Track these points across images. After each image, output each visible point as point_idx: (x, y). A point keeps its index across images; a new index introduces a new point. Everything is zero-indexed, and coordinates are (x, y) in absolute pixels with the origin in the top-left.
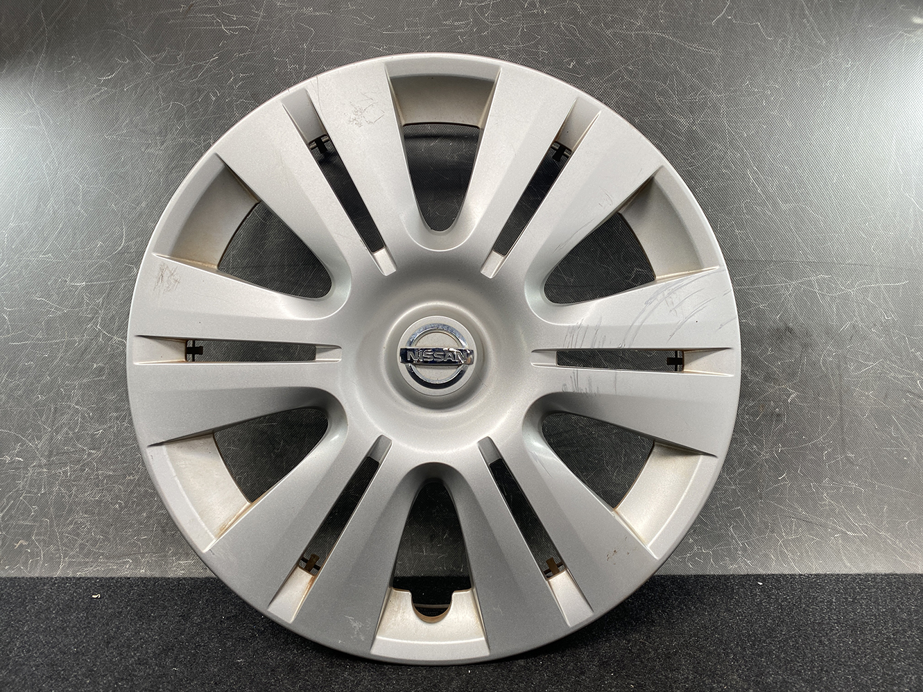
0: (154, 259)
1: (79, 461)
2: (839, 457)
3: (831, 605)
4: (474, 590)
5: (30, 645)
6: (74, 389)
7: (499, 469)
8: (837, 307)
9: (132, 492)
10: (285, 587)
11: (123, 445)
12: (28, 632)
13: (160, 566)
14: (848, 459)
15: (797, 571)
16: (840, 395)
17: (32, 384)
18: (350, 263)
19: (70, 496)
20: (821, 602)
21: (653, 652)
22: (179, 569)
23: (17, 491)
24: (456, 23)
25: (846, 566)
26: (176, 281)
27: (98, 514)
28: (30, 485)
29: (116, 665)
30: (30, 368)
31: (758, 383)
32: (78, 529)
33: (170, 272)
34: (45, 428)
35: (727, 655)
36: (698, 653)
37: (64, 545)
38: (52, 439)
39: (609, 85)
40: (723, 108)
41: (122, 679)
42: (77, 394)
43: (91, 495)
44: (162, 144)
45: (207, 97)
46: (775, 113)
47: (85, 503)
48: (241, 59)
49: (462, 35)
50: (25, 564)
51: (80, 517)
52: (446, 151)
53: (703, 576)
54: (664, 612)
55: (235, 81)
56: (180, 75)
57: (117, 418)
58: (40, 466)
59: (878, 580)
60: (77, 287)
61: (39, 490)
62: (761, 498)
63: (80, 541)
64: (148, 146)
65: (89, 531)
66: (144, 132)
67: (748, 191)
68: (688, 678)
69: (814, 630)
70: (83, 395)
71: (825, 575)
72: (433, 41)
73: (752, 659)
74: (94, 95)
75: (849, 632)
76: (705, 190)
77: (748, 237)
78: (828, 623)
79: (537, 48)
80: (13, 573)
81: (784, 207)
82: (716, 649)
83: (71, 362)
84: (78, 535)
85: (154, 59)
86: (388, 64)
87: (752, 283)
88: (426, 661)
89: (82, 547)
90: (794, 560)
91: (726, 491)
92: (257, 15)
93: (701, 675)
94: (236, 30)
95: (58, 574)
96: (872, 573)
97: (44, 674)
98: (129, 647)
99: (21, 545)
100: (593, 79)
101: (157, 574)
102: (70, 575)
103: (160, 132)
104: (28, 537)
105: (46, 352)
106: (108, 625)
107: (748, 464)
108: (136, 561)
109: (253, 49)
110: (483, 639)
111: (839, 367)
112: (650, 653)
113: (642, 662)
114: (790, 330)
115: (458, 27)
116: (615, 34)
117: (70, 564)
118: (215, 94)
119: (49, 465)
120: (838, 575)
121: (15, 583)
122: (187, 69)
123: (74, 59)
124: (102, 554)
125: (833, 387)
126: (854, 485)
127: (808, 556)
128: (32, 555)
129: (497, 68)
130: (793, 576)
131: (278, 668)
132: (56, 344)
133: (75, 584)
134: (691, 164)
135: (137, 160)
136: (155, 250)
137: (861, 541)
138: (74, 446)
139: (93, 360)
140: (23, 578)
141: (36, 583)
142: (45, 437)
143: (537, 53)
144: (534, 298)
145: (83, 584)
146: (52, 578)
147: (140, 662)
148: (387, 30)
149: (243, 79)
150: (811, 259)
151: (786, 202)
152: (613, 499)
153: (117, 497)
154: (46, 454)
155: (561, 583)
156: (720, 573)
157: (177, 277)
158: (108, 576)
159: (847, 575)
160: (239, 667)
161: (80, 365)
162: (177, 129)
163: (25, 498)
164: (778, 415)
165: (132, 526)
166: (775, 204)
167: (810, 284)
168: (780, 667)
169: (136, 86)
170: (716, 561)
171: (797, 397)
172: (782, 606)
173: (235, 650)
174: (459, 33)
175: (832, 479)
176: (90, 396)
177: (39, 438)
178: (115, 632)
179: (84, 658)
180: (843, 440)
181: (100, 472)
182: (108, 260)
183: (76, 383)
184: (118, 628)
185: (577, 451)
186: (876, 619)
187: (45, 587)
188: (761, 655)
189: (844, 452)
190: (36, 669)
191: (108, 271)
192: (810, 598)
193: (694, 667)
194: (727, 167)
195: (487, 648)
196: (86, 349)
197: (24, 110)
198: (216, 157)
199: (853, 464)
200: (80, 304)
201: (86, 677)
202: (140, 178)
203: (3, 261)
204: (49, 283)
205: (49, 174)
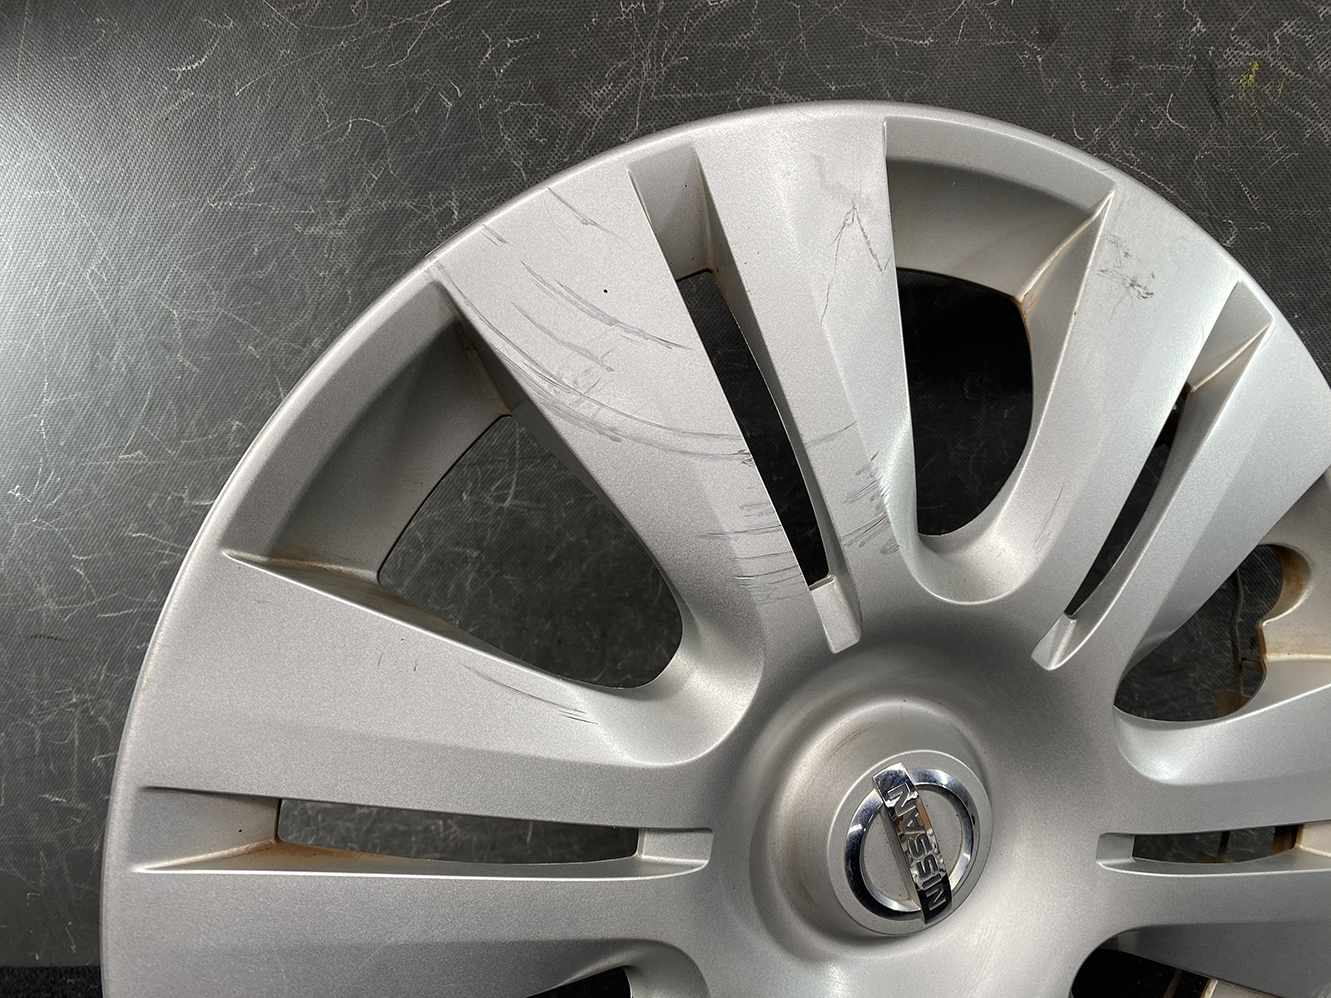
44: (341, 213)
45: (434, 103)
55: (498, 59)
56: (361, 52)
64: (309, 221)
66: (296, 189)
74: (168, 112)
103: (333, 189)
118: (452, 95)
122: (378, 37)
123: (101, 26)
135: (289, 252)
149: (514, 51)
162: (370, 181)
169: (262, 85)
202: (302, 290)
203: (47, 471)
204: (150, 505)
205: (102, 293)
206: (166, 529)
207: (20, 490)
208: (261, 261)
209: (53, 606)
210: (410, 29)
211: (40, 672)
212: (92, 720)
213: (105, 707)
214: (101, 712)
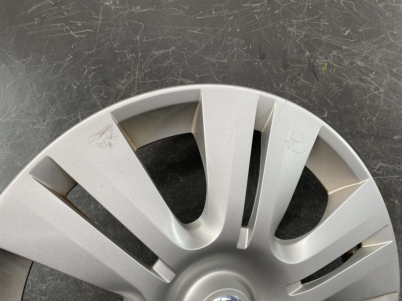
11: (60, 292)
24: (254, 5)
39: (376, 46)
44: (44, 121)
45: (70, 87)
48: (90, 55)
55: (89, 73)
56: (46, 73)
57: (53, 279)
64: (34, 124)
66: (29, 114)
72: (235, 21)
79: (319, 21)
85: (23, 63)
92: (98, 19)
94: (83, 34)
100: (363, 43)
103: (41, 114)
109: (98, 46)
115: (255, 8)
116: (386, 7)
118: (76, 84)
122: (50, 68)
135: (28, 133)
143: (318, 25)
148: (199, 16)
149: (94, 70)
162: (52, 111)
169: (15, 84)
174: (256, 13)
202: (34, 145)
208: (20, 137)
210: (61, 65)
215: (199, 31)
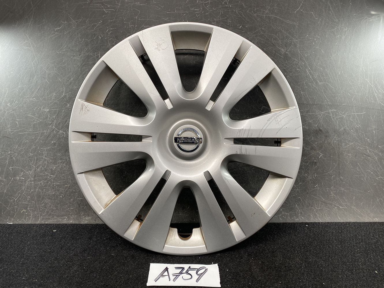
0: (79, 102)
1: (46, 179)
2: (338, 179)
3: (333, 233)
4: (201, 228)
5: (31, 249)
6: (44, 151)
7: (212, 182)
8: (339, 122)
9: (67, 191)
10: (130, 227)
11: (63, 173)
12: (30, 244)
13: (78, 219)
14: (340, 179)
15: (321, 221)
16: (339, 155)
17: (28, 149)
18: (155, 104)
19: (43, 193)
20: (329, 232)
21: (267, 251)
22: (86, 220)
23: (22, 191)
24: (195, 10)
25: (339, 219)
26: (88, 110)
27: (54, 199)
28: (27, 188)
29: (66, 256)
30: (27, 143)
31: (308, 150)
32: (46, 205)
33: (86, 107)
34: (33, 166)
35: (295, 251)
36: (284, 251)
37: (41, 211)
38: (35, 171)
39: (255, 35)
40: (298, 45)
41: (69, 261)
42: (45, 153)
43: (51, 192)
44: (80, 55)
45: (98, 37)
46: (318, 47)
47: (49, 195)
48: (111, 22)
49: (198, 14)
50: (25, 219)
51: (47, 201)
52: (191, 60)
53: (286, 223)
54: (271, 236)
55: (109, 31)
56: (87, 28)
57: (61, 163)
58: (31, 181)
59: (351, 224)
60: (45, 111)
61: (31, 190)
62: (308, 194)
63: (47, 210)
64: (74, 56)
65: (50, 206)
66: (72, 50)
67: (306, 77)
68: (280, 259)
69: (326, 242)
70: (48, 154)
71: (331, 223)
72: (186, 16)
73: (304, 253)
74: (52, 36)
75: (339, 243)
76: (290, 77)
77: (306, 95)
78: (332, 240)
79: (227, 20)
80: (20, 222)
81: (320, 83)
82: (290, 250)
83: (43, 141)
84: (46, 207)
85: (76, 22)
86: (170, 26)
87: (307, 113)
88: (183, 254)
89: (48, 212)
90: (319, 217)
91: (295, 191)
92: (118, 5)
93: (285, 259)
94: (109, 11)
95: (38, 222)
96: (348, 222)
97: (38, 260)
98: (70, 249)
99: (24, 211)
100: (248, 33)
101: (77, 223)
102: (43, 223)
103: (79, 51)
104: (26, 208)
105: (33, 137)
106: (61, 241)
107: (304, 181)
108: (69, 218)
109: (116, 18)
110: (205, 246)
111: (339, 145)
112: (266, 251)
113: (263, 254)
114: (321, 131)
115: (197, 11)
116: (257, 16)
117: (43, 219)
118: (101, 36)
119: (35, 181)
120: (336, 222)
121: (22, 226)
122: (90, 26)
123: (44, 21)
124: (56, 215)
125: (336, 152)
126: (342, 189)
127: (325, 216)
128: (28, 215)
129: (212, 28)
130: (319, 223)
131: (128, 257)
132: (37, 133)
133: (46, 226)
134: (285, 67)
135: (69, 62)
136: (80, 98)
137: (345, 210)
138: (44, 173)
139: (52, 140)
140: (25, 224)
141: (30, 226)
142: (33, 170)
143: (227, 22)
144: (225, 119)
145: (49, 226)
146: (36, 224)
147: (75, 255)
148: (168, 12)
149: (112, 30)
150: (330, 103)
151: (320, 82)
152: (254, 194)
153: (61, 193)
154: (33, 176)
155: (234, 225)
156: (292, 222)
157: (88, 109)
158: (58, 223)
159: (339, 223)
160: (113, 257)
161: (47, 142)
162: (85, 50)
163: (25, 193)
164: (315, 163)
165: (67, 204)
166: (317, 83)
167: (329, 113)
168: (314, 256)
169: (69, 32)
170: (291, 217)
171: (323, 156)
172: (315, 234)
173: (110, 251)
174: (197, 14)
175: (335, 187)
176: (50, 154)
177: (31, 170)
178: (64, 244)
179: (53, 253)
180: (339, 172)
181: (54, 183)
182: (58, 101)
183: (45, 149)
184: (65, 243)
185: (239, 176)
186: (349, 238)
187: (34, 228)
188: (307, 252)
189: (340, 177)
190: (35, 258)
191: (58, 105)
192: (325, 231)
193: (283, 256)
194: (299, 68)
195: (206, 249)
196: (49, 135)
197: (24, 41)
198: (103, 62)
199: (343, 181)
200: (47, 118)
201: (55, 261)
202: (71, 69)
203: (16, 101)
204: (34, 110)
205: (34, 67)
206: (37, 115)
207: (10, 104)
208: (64, 63)
209: (10, 130)
211: (3, 146)
212: (12, 158)
213: (15, 155)
214: (14, 156)
215: (168, 19)
